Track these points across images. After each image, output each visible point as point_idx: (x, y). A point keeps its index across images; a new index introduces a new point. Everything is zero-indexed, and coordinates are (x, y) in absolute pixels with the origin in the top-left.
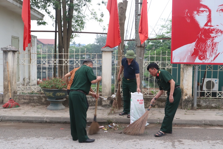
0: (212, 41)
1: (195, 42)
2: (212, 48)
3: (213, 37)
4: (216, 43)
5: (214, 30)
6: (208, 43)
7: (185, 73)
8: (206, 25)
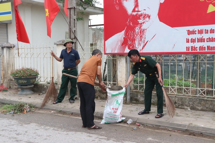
0: (140, 28)
1: (124, 31)
2: (140, 36)
3: (141, 24)
4: (144, 30)
5: (141, 15)
6: (137, 31)
7: (119, 64)
8: (134, 11)
